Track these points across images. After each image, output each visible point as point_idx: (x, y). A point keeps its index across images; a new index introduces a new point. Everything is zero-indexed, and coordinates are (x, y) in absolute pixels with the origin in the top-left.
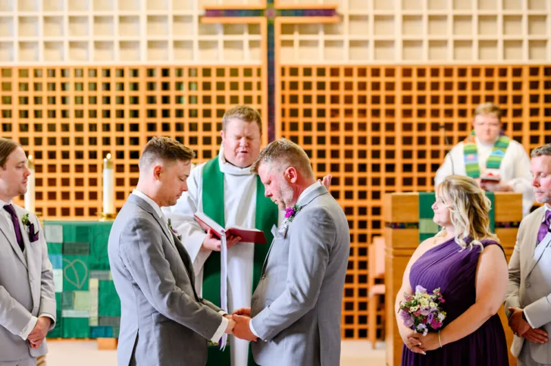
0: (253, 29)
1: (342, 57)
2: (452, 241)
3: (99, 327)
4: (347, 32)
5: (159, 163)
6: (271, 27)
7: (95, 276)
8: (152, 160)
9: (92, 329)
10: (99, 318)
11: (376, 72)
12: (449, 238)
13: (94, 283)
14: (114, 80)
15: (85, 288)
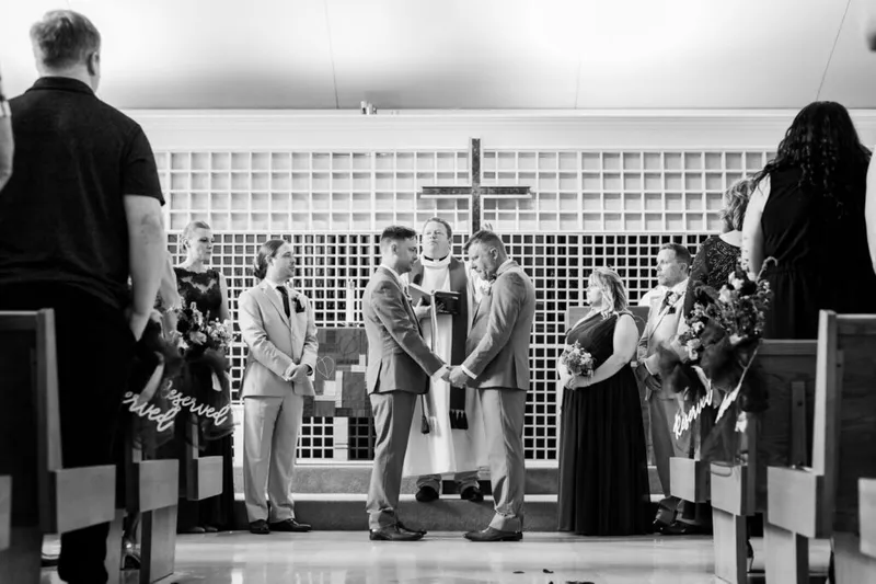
0: (462, 204)
1: (534, 228)
2: (599, 314)
3: (342, 409)
4: (538, 207)
5: (394, 242)
6: (476, 203)
7: (340, 369)
8: (389, 241)
9: (337, 409)
10: (343, 401)
11: (562, 239)
12: (597, 312)
13: (339, 374)
14: (348, 244)
15: (333, 378)
